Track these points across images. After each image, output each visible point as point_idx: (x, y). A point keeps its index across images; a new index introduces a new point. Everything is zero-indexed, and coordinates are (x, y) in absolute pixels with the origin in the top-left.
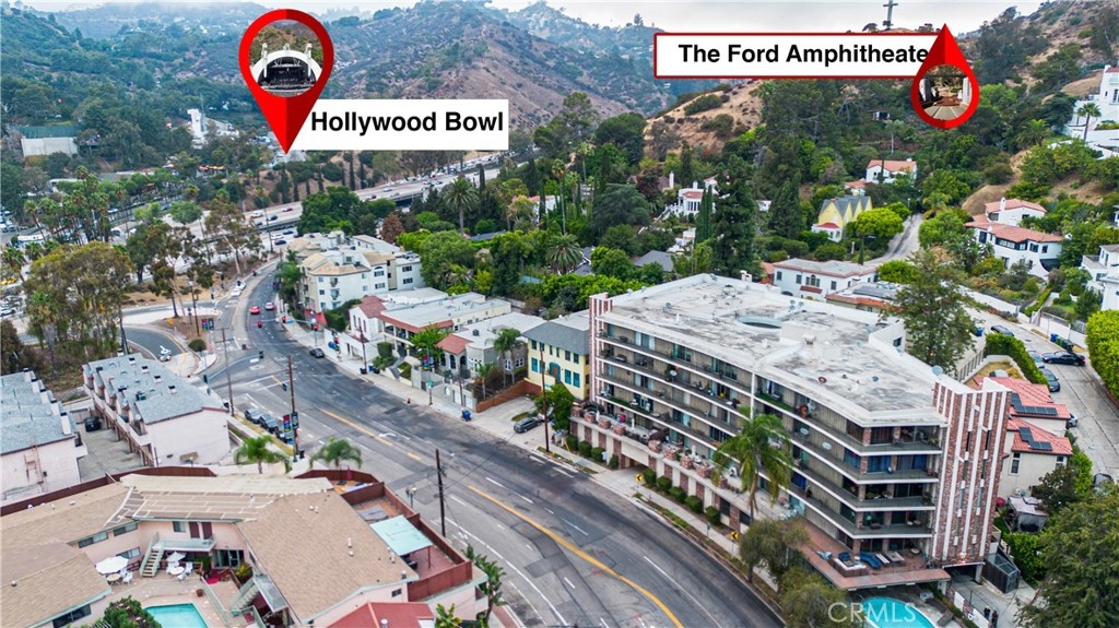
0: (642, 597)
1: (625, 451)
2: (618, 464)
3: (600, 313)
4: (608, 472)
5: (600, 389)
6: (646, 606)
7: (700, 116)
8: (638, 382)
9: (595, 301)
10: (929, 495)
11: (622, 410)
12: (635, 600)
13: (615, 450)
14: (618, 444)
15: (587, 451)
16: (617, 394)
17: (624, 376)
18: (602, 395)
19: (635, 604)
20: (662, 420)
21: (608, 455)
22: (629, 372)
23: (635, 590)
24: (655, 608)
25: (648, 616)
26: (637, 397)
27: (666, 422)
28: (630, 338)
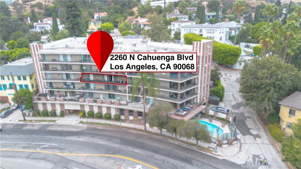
0: (115, 159)
1: (67, 107)
2: (64, 114)
3: (37, 51)
4: (61, 119)
5: (45, 86)
6: (120, 161)
7: (29, 3)
8: (65, 77)
9: (33, 45)
10: (194, 82)
11: (59, 92)
12: (113, 161)
13: (61, 109)
14: (62, 105)
15: (46, 114)
16: (54, 86)
17: (57, 76)
18: (47, 88)
19: (114, 163)
20: (81, 89)
21: (58, 112)
22: (59, 74)
23: (110, 157)
24: (124, 161)
25: (124, 165)
26: (65, 84)
27: (83, 90)
28: (56, 58)
